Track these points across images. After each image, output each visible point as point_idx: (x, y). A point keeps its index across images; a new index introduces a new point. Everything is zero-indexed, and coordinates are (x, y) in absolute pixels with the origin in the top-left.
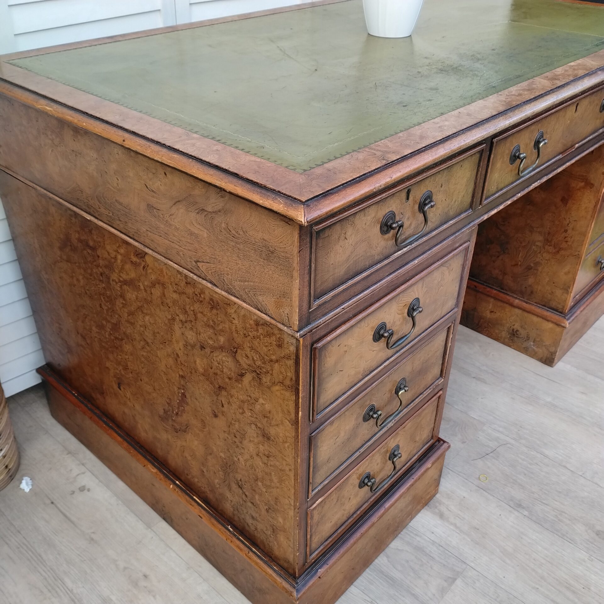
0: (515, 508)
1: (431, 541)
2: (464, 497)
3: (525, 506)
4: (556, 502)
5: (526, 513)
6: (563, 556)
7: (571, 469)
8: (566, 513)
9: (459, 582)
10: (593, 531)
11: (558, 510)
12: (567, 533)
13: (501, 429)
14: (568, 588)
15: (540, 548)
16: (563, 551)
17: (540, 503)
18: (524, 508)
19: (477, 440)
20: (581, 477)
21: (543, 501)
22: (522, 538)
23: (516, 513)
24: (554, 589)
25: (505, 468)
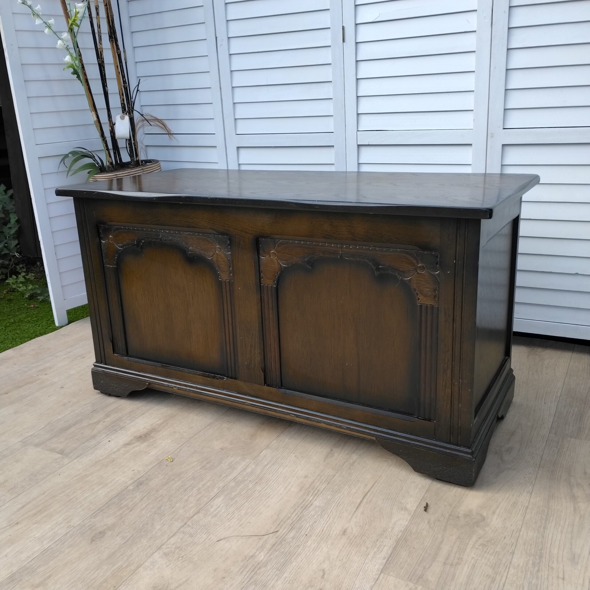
0: (138, 481)
1: (101, 441)
2: (149, 453)
3: (140, 487)
4: (144, 505)
5: (131, 488)
6: (76, 508)
7: (195, 517)
8: (129, 512)
9: (59, 455)
10: (105, 530)
11: (134, 507)
12: (104, 513)
13: (249, 470)
14: (40, 511)
15: (87, 495)
16: (81, 509)
17: (144, 496)
18: (137, 486)
19: (228, 456)
20: (183, 524)
21: (145, 498)
22: (100, 485)
23: (131, 481)
24: (41, 503)
25: (191, 473)
